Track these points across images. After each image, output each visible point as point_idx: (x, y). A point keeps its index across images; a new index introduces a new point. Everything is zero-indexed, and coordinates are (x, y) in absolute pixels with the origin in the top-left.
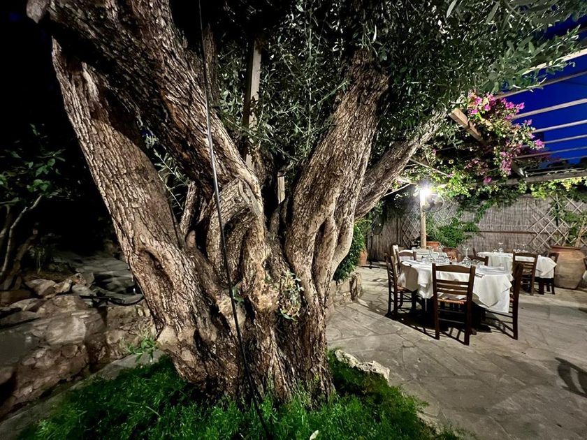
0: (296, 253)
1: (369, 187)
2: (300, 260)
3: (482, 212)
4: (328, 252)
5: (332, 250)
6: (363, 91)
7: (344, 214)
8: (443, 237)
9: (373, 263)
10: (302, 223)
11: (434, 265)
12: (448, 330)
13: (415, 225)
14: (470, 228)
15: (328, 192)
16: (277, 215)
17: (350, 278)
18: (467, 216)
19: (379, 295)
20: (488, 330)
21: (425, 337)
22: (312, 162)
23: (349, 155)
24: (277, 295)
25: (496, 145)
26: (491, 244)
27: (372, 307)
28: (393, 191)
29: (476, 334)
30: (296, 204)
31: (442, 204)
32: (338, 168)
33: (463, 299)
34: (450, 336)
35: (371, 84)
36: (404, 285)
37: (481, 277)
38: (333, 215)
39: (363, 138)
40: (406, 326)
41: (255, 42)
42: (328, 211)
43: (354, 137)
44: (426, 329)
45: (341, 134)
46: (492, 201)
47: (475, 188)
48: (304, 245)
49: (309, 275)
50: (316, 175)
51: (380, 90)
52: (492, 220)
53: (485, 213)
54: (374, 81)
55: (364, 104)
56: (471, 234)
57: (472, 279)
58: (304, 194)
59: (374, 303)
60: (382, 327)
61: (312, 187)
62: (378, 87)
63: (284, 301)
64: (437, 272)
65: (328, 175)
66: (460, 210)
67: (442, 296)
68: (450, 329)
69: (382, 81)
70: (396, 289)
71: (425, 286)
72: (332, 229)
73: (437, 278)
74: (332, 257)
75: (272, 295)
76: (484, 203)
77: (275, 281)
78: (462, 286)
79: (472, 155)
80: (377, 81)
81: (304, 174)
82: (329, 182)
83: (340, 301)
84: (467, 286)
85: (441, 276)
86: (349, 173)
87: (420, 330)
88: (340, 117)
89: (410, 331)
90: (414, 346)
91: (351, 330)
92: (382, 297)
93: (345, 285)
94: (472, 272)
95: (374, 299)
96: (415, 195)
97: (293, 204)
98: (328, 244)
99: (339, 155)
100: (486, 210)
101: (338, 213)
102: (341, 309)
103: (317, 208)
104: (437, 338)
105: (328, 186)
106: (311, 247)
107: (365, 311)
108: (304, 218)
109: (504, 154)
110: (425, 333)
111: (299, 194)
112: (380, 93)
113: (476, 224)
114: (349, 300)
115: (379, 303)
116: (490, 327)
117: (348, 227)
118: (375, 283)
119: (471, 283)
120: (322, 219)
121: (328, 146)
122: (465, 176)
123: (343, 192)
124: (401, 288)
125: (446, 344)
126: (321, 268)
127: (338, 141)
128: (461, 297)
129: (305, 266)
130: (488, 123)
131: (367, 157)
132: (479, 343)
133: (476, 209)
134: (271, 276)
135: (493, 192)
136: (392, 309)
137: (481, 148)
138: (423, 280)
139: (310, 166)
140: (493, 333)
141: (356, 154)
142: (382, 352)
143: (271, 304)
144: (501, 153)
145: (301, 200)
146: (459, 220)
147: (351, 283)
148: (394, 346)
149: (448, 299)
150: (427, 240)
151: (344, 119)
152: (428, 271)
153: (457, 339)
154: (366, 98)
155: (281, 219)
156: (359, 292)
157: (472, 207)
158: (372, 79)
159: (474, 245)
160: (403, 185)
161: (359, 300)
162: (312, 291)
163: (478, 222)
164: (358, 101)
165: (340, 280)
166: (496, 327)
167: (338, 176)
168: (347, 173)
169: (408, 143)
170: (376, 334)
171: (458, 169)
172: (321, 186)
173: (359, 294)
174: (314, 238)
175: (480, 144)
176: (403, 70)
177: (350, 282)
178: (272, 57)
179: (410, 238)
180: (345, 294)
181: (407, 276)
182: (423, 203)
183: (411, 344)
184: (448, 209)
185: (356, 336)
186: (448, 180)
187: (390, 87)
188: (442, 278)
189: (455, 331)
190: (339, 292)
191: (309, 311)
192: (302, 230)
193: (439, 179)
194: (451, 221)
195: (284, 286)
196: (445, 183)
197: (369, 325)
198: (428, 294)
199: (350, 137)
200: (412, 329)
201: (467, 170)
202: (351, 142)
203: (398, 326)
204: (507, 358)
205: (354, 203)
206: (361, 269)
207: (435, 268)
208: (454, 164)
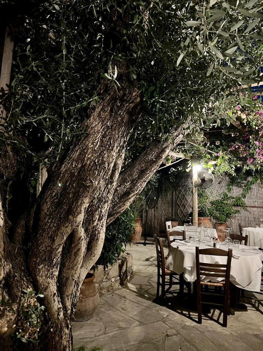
0: (40, 267)
1: (125, 187)
2: (44, 274)
3: (248, 188)
4: (75, 262)
5: (80, 259)
6: (116, 102)
7: (94, 221)
8: (215, 211)
9: (148, 238)
10: (48, 234)
11: (197, 248)
12: (210, 313)
13: (189, 199)
14: (238, 204)
15: (77, 203)
16: (23, 222)
17: (120, 261)
18: (236, 191)
19: (150, 276)
20: (244, 309)
21: (189, 322)
22: (63, 169)
23: (100, 165)
24: (13, 318)
25: (251, 135)
26: (255, 218)
27: (141, 293)
28: (167, 165)
29: (234, 314)
30: (43, 213)
31: (212, 180)
32: (88, 178)
33: (223, 281)
34: (211, 318)
35: (124, 95)
36: (171, 268)
37: (238, 259)
38: (81, 225)
39: (115, 148)
40: (172, 312)
41: (8, 28)
42: (76, 222)
43: (106, 146)
44: (191, 313)
45: (93, 143)
46: (257, 177)
47: (241, 166)
48: (49, 258)
49: (53, 288)
50: (66, 183)
51: (132, 102)
52: (256, 196)
53: (250, 188)
54: (127, 92)
55: (117, 114)
56: (238, 208)
57: (229, 261)
58: (53, 202)
59: (143, 287)
60: (149, 314)
61: (61, 196)
62: (131, 99)
63: (22, 324)
64: (200, 256)
65: (78, 184)
66: (229, 185)
67: (205, 279)
68: (212, 311)
69: (134, 94)
70: (163, 271)
71: (190, 269)
72: (80, 239)
73: (200, 261)
74: (80, 266)
75: (8, 319)
76: (250, 179)
77: (14, 301)
78: (222, 268)
79: (234, 140)
80: (130, 93)
81: (54, 181)
82: (79, 192)
83: (108, 287)
84: (225, 269)
85: (205, 259)
86: (99, 183)
87: (184, 315)
88: (93, 125)
89: (176, 317)
90: (178, 333)
91: (116, 322)
92: (152, 279)
93: (113, 270)
94: (229, 254)
95: (145, 282)
96: (188, 170)
97: (40, 213)
98: (76, 254)
99: (89, 165)
100: (252, 186)
101: (88, 222)
102: (108, 297)
103: (64, 218)
104: (199, 322)
105: (78, 196)
106: (57, 259)
107: (132, 297)
108: (51, 228)
109: (257, 143)
110: (189, 317)
111: (47, 203)
112: (132, 105)
113: (243, 200)
114: (117, 285)
115: (149, 287)
116: (246, 305)
117: (99, 233)
118: (147, 263)
119: (228, 266)
120: (69, 230)
121: (80, 153)
122: (229, 156)
123: (92, 201)
124: (169, 272)
125: (207, 328)
126: (67, 279)
127: (89, 151)
128: (220, 279)
129: (49, 280)
130: (244, 116)
131: (120, 162)
132: (236, 324)
133: (243, 185)
134: (10, 295)
135: (257, 170)
136: (160, 293)
137: (240, 135)
138: (188, 263)
139: (61, 173)
140: (249, 312)
141: (107, 164)
142: (145, 344)
143: (6, 329)
144: (255, 142)
145: (48, 209)
146: (229, 195)
147: (121, 267)
148: (158, 336)
149: (210, 282)
150: (198, 216)
151: (96, 129)
152: (192, 254)
153: (217, 321)
154: (119, 108)
155: (27, 227)
156: (129, 275)
157: (240, 182)
158: (125, 90)
159: (241, 220)
160: (177, 160)
161: (129, 285)
162: (56, 305)
163: (245, 197)
164: (111, 111)
165: (109, 265)
166: (252, 304)
167: (88, 187)
168: (97, 183)
169: (163, 144)
170: (141, 324)
171: (224, 150)
172: (71, 196)
173: (128, 278)
174: (60, 249)
175: (239, 131)
176: (152, 88)
177: (119, 266)
178: (29, 40)
179: (184, 211)
180: (113, 280)
181: (174, 259)
182: (195, 178)
183: (174, 331)
184: (219, 183)
185: (120, 328)
186: (217, 157)
187: (141, 100)
188: (205, 262)
189: (217, 312)
190: (106, 278)
191: (52, 327)
192: (47, 241)
193: (209, 157)
194: (222, 196)
195: (23, 306)
196: (215, 160)
197: (135, 313)
198: (193, 277)
199: (102, 146)
200: (177, 314)
201: (231, 152)
202: (103, 151)
203: (165, 312)
204: (256, 336)
205: (106, 208)
206: (135, 246)
207: (199, 251)
208: (221, 144)
